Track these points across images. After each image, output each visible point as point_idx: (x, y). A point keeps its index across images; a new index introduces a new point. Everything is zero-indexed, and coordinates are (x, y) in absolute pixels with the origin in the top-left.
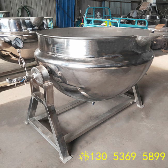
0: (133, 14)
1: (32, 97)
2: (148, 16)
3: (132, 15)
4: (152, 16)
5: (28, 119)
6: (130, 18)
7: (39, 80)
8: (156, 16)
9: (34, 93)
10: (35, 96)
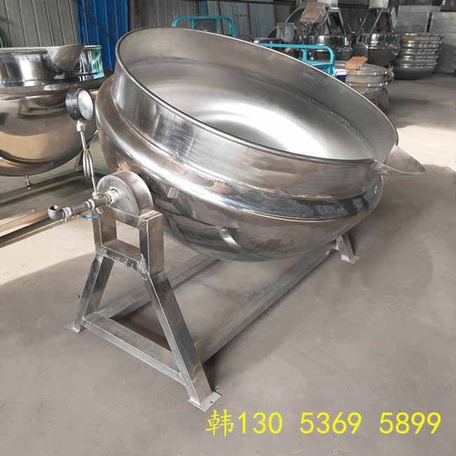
0: (284, 34)
1: (97, 255)
2: (322, 38)
3: (282, 35)
4: (331, 38)
5: (83, 318)
6: (278, 43)
7: (122, 209)
8: (341, 38)
9: (105, 243)
10: (109, 252)
